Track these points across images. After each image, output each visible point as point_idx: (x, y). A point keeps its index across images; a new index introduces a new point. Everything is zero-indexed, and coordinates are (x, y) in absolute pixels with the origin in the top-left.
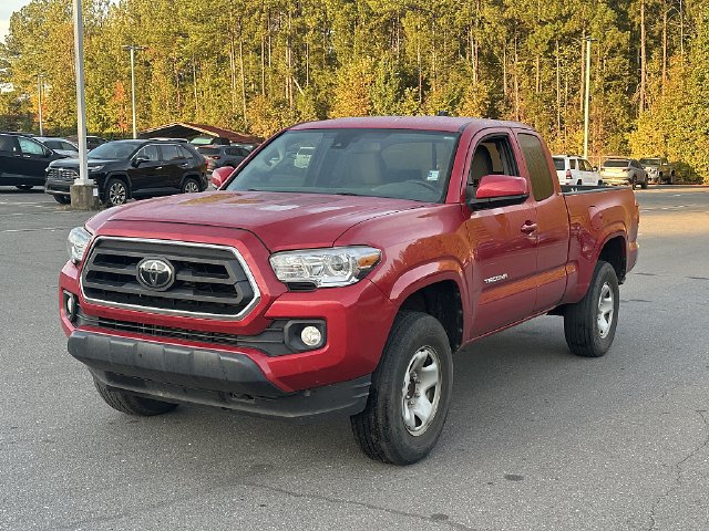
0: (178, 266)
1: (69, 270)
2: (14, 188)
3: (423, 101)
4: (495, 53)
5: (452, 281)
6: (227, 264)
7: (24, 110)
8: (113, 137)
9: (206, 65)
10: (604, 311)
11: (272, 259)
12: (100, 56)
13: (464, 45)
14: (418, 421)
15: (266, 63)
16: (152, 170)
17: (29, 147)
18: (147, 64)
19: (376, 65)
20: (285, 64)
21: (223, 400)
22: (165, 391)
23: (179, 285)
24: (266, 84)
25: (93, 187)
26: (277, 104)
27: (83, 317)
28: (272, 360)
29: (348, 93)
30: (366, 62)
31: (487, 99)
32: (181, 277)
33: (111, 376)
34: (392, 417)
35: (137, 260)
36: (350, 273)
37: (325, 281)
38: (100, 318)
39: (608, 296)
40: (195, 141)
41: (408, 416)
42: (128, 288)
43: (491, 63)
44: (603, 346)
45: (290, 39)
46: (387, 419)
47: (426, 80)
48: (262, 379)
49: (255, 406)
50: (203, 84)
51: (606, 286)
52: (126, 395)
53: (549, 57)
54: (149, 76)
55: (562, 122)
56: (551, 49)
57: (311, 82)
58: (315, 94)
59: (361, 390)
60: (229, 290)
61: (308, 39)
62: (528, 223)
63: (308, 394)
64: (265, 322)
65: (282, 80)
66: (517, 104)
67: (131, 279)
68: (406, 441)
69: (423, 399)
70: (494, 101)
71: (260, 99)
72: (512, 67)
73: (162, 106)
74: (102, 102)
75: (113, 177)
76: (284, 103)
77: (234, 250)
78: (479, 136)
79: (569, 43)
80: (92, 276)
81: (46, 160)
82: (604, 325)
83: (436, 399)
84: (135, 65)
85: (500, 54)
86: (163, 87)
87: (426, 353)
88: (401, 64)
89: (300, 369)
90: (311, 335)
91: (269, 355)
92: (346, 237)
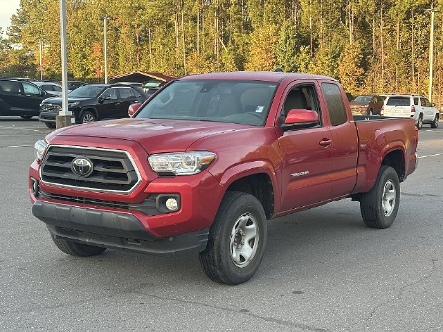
0: (95, 162)
1: (35, 165)
2: (19, 117)
3: (313, 55)
4: (367, 20)
5: (266, 174)
6: (122, 161)
7: (29, 63)
8: (92, 81)
9: (158, 30)
10: (389, 199)
11: (150, 158)
12: (83, 25)
13: (344, 15)
14: (242, 258)
15: (201, 29)
16: (113, 105)
17: (29, 90)
18: (117, 30)
19: (279, 29)
20: (214, 29)
21: (123, 244)
22: (90, 238)
23: (95, 173)
24: (200, 43)
25: (71, 117)
26: (208, 58)
27: (42, 193)
28: (148, 218)
29: (259, 50)
30: (272, 28)
31: (360, 54)
32: (96, 169)
33: (59, 229)
34: (223, 254)
35: (71, 159)
36: (196, 167)
37: (180, 171)
38: (51, 194)
39: (391, 189)
40: (148, 85)
41: (235, 255)
42: (66, 176)
43: (364, 28)
44: (386, 222)
45: (218, 11)
46: (220, 256)
47: (316, 40)
48: (142, 229)
49: (140, 247)
50: (156, 43)
51: (389, 183)
52: (69, 241)
53: (406, 23)
54: (117, 38)
55: (416, 71)
56: (408, 17)
57: (233, 42)
58: (235, 50)
59: (203, 237)
60: (124, 176)
61: (231, 10)
62: (325, 139)
63: (171, 239)
64: (144, 196)
65: (212, 40)
66: (383, 57)
67: (68, 170)
68: (232, 269)
69: (246, 246)
70: (365, 55)
71: (196, 54)
72: (379, 30)
73: (127, 59)
74: (84, 57)
75: (85, 110)
76: (214, 57)
77: (127, 153)
78: (292, 85)
79: (422, 12)
80: (46, 168)
81: (41, 98)
82: (388, 207)
83: (256, 246)
84: (107, 30)
85: (371, 21)
86: (127, 45)
87: (247, 217)
88: (297, 28)
89: (165, 223)
90: (172, 204)
91: (147, 215)
92: (194, 146)
